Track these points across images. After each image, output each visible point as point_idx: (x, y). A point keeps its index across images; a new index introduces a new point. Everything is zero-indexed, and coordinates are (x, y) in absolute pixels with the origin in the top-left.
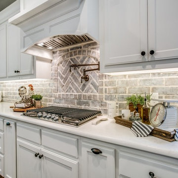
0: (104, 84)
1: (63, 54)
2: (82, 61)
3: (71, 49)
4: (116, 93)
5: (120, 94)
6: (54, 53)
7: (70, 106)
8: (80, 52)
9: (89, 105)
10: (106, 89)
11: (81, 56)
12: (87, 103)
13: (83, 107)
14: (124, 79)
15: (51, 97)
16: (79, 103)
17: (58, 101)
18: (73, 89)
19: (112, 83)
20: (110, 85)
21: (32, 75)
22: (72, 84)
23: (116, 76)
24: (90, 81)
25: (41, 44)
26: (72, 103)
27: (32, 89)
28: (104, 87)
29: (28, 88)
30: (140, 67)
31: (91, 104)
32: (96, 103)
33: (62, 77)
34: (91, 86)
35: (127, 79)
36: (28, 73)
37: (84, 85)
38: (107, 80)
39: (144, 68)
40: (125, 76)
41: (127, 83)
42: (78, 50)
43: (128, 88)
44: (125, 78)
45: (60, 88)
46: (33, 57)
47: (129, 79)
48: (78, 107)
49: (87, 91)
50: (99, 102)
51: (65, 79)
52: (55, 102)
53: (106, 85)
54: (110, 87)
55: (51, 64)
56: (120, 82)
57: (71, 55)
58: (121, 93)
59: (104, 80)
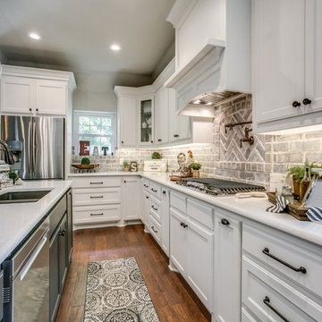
0: (272, 149)
1: (225, 109)
2: (246, 117)
3: (235, 102)
4: (289, 161)
5: (295, 164)
6: (216, 108)
7: (232, 179)
8: (243, 104)
9: (253, 179)
10: (275, 156)
11: (245, 110)
12: (251, 176)
13: (247, 181)
14: (299, 140)
15: (213, 166)
16: (243, 176)
17: (219, 172)
18: (236, 156)
19: (283, 147)
20: (281, 149)
21: (189, 139)
22: (236, 149)
23: (289, 137)
24: (256, 145)
25: (198, 102)
26: (235, 175)
27: (191, 156)
28: (272, 153)
29: (187, 155)
30: (295, 123)
31: (256, 177)
32: (263, 176)
33: (224, 141)
34: (257, 151)
35: (304, 140)
36: (186, 137)
37: (249, 151)
38: (277, 142)
39: (302, 125)
40: (301, 135)
41: (304, 147)
42: (241, 102)
43: (305, 153)
44: (301, 138)
45: (222, 155)
46: (190, 117)
47: (306, 140)
48: (241, 180)
49: (252, 159)
50: (265, 175)
51: (228, 143)
52: (217, 173)
53: (275, 150)
54: (280, 153)
55: (212, 124)
56: (294, 145)
57: (234, 111)
58: (295, 162)
59: (273, 142)
